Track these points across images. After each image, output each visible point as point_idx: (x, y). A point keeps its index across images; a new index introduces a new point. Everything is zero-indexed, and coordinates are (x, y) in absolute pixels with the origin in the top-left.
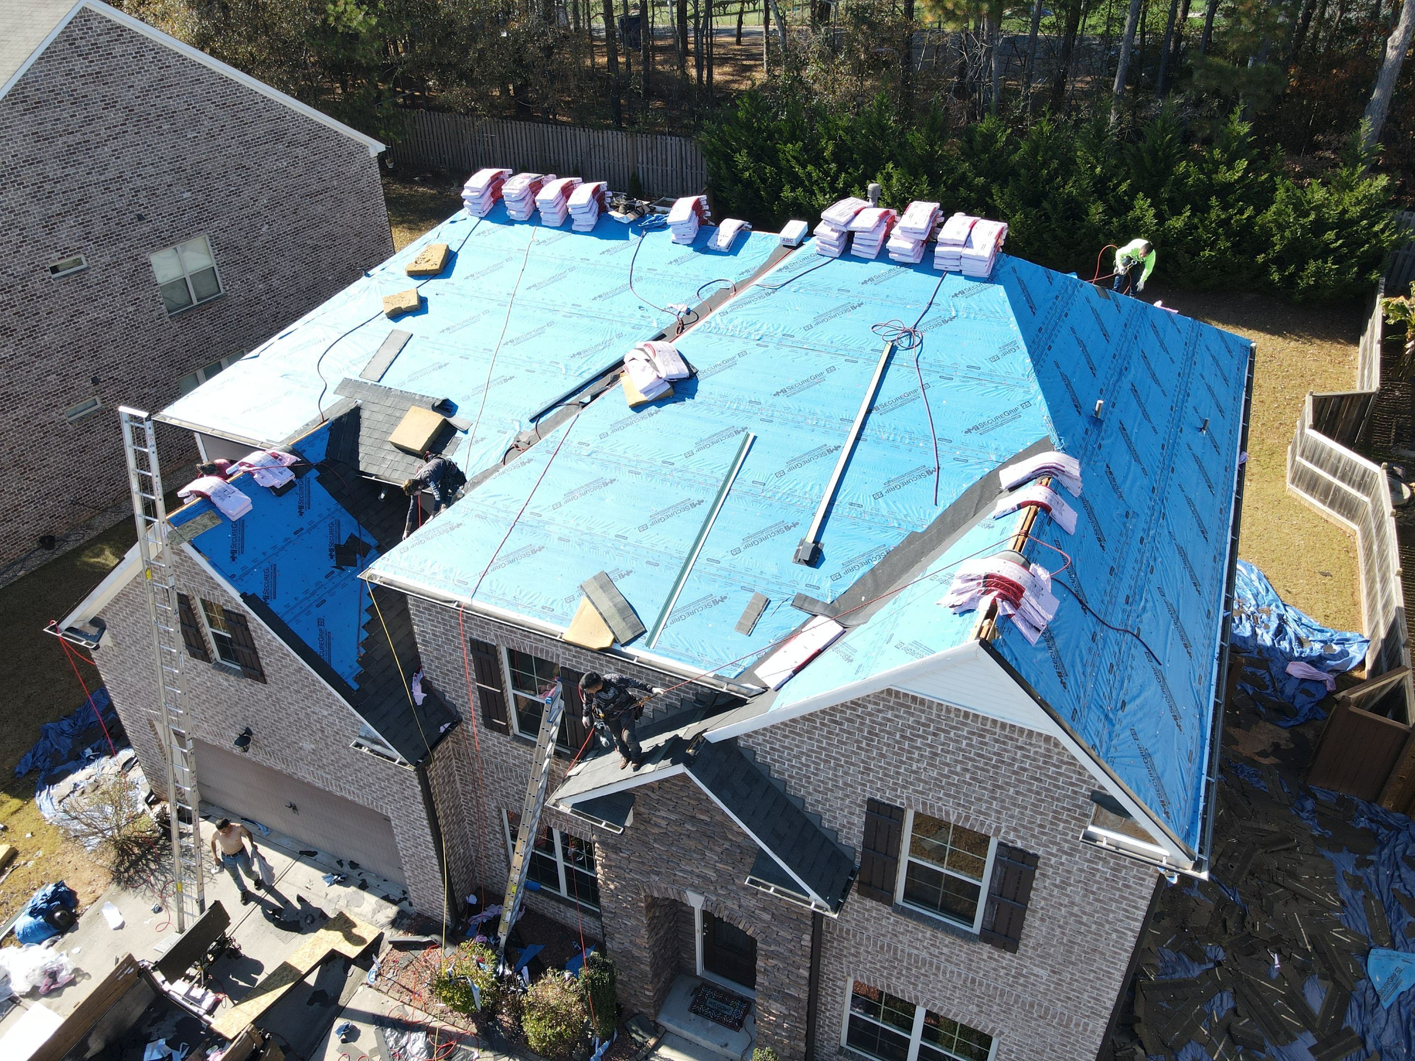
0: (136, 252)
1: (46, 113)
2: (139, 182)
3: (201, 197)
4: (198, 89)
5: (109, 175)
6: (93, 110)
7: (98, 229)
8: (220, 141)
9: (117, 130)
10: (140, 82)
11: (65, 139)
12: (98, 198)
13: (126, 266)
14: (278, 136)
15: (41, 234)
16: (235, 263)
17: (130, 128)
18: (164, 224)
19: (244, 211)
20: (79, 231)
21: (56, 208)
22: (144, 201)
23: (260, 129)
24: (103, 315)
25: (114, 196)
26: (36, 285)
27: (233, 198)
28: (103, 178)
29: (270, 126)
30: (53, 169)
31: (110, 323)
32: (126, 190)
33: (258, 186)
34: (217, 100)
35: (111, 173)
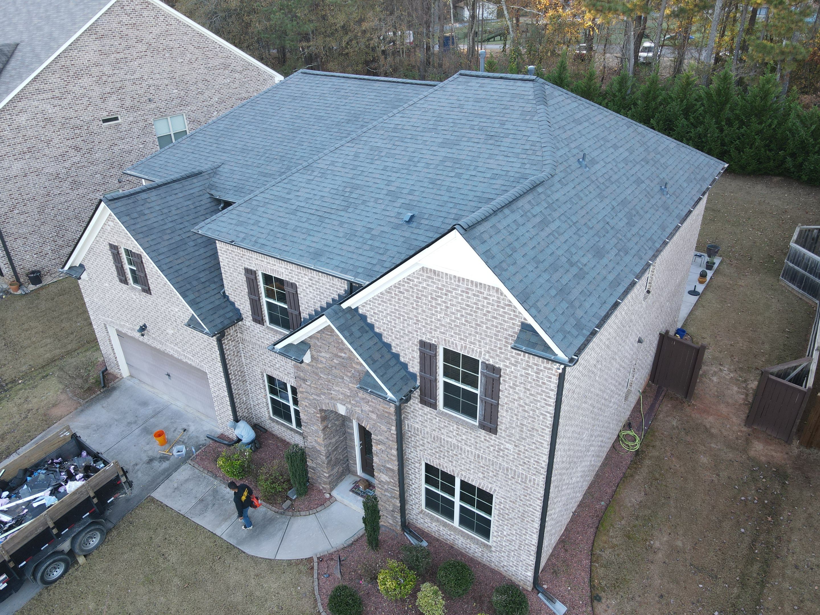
0: (146, 117)
1: (107, 41)
2: (151, 82)
3: (182, 93)
4: (185, 38)
6: (131, 43)
7: (128, 103)
8: (195, 65)
9: (142, 54)
10: (156, 31)
11: (115, 55)
12: (129, 87)
13: (141, 124)
14: (226, 67)
15: (99, 102)
17: (148, 53)
18: (163, 105)
19: (204, 103)
20: (118, 103)
21: (108, 90)
22: (153, 92)
23: (217, 62)
24: (127, 147)
25: (138, 87)
26: (94, 127)
27: (199, 96)
28: (133, 77)
29: (222, 61)
31: (130, 152)
32: (144, 85)
33: (213, 91)
34: (196, 44)
35: (137, 76)
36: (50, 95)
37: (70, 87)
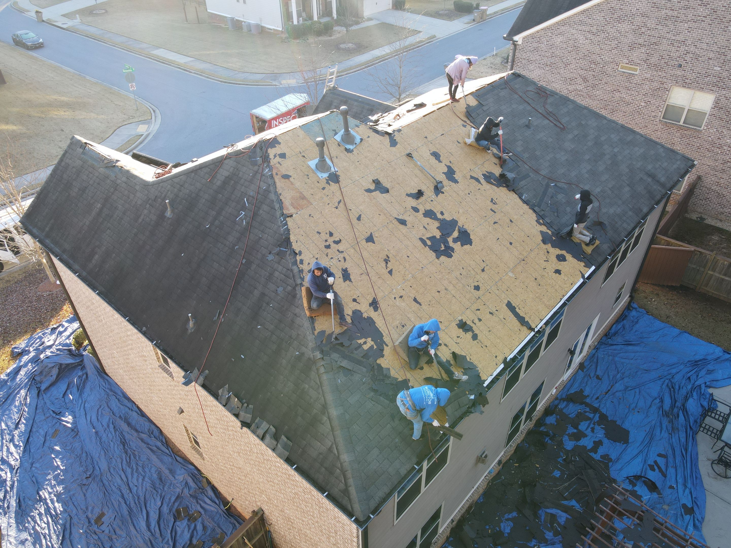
0: (665, 80)
2: (692, 49)
3: (725, 74)
5: (678, 38)
7: (654, 60)
9: (699, 18)
11: (667, 11)
12: (664, 46)
13: (655, 84)
15: (626, 48)
16: (721, 119)
17: (708, 20)
18: (691, 76)
21: (641, 41)
22: (688, 58)
24: (628, 98)
25: (673, 49)
28: (674, 38)
30: (651, 23)
31: (628, 104)
32: (682, 49)
35: (680, 38)
36: (587, 29)
37: (608, 28)
